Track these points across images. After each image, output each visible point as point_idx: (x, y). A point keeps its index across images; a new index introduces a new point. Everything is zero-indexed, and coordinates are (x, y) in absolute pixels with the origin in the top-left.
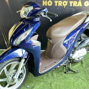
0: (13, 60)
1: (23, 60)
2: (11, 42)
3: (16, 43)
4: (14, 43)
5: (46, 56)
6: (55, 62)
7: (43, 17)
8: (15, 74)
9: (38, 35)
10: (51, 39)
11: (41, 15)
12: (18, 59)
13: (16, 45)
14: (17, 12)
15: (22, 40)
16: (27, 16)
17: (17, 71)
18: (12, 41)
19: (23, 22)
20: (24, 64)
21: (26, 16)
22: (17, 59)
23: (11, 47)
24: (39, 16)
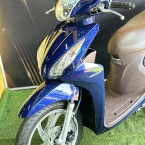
0: (51, 107)
1: (72, 106)
2: (45, 72)
3: (54, 73)
4: (51, 74)
5: (111, 92)
6: (132, 102)
7: (103, 13)
8: (59, 134)
9: (95, 52)
10: (117, 58)
11: (99, 11)
12: (62, 104)
13: (55, 78)
14: (47, 13)
15: (66, 66)
16: (71, 17)
17: (62, 127)
18: (45, 69)
19: (62, 30)
20: (74, 114)
21: (69, 16)
22: (59, 104)
23: (44, 82)
24: (96, 12)
